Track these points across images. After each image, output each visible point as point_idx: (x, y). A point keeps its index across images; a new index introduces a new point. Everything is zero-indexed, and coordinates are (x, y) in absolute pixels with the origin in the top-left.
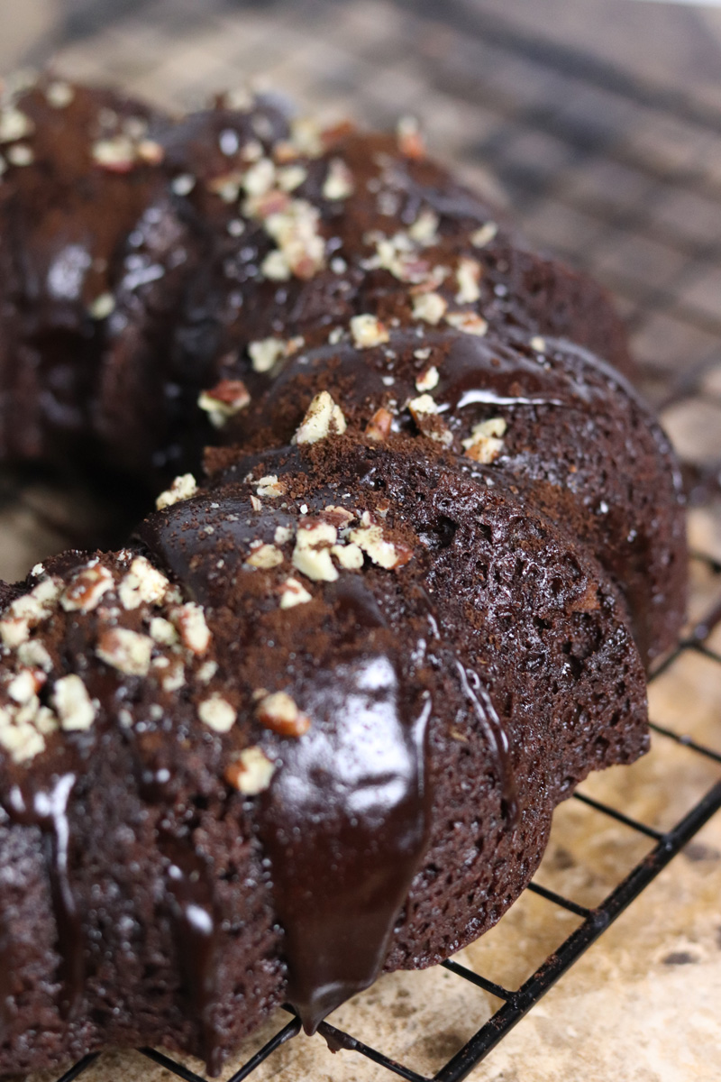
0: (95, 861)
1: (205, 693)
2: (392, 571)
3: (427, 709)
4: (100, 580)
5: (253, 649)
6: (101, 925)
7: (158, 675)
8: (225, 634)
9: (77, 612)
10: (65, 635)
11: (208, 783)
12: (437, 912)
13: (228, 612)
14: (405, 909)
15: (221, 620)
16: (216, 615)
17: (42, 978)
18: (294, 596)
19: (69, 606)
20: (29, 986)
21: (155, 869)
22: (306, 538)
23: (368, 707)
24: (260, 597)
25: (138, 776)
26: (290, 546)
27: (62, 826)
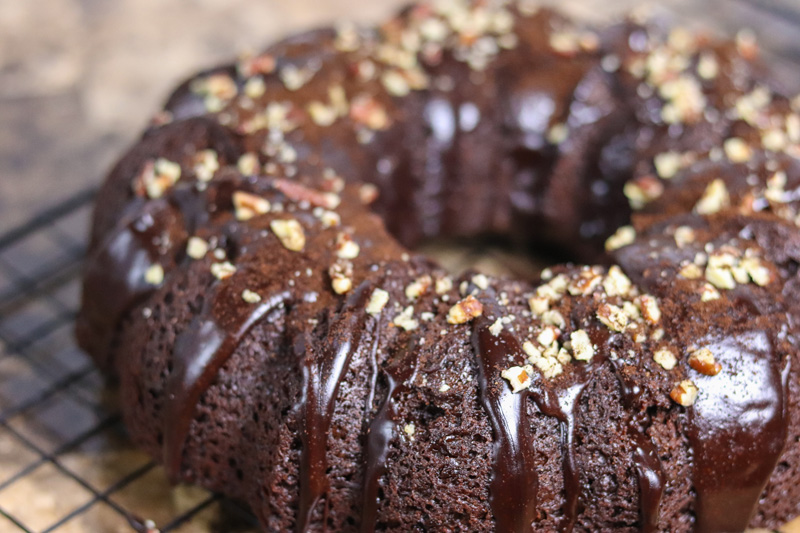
0: (590, 441)
1: (658, 347)
2: (764, 288)
3: (788, 366)
4: (593, 277)
5: (686, 322)
6: (591, 481)
7: (632, 334)
8: (670, 315)
9: (580, 296)
10: (572, 308)
11: (661, 399)
12: (785, 492)
13: (670, 301)
14: (767, 489)
15: (666, 305)
16: (663, 303)
17: (553, 512)
18: (709, 295)
19: (574, 291)
20: (545, 516)
21: (628, 447)
22: (715, 262)
23: (755, 361)
24: (689, 294)
25: (622, 391)
26: (704, 266)
27: (570, 419)
